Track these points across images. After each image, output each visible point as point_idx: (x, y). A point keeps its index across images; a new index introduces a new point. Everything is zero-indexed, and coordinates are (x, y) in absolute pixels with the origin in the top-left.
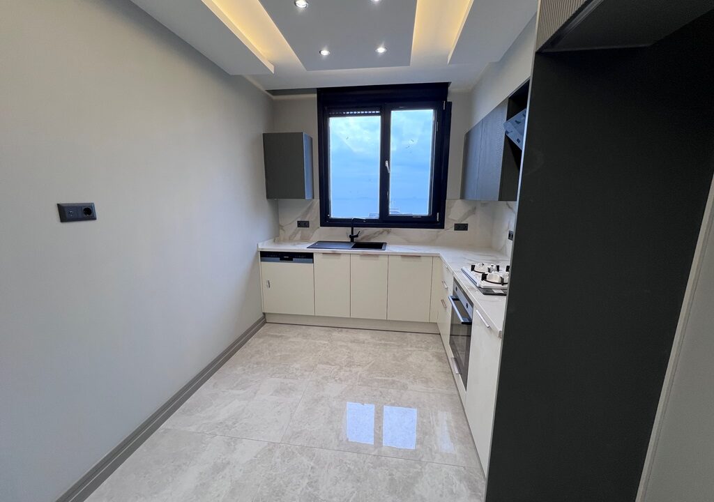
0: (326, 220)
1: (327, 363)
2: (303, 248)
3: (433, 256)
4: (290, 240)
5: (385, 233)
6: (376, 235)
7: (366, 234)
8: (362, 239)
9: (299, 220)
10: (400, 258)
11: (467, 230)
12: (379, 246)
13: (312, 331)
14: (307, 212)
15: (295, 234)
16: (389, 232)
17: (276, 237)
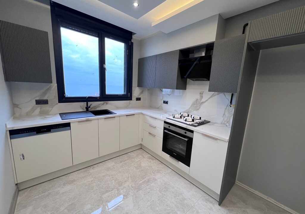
0: (62, 98)
2: (58, 120)
3: (139, 114)
4: (29, 115)
5: (105, 104)
6: (100, 106)
7: (94, 105)
9: (37, 99)
11: (140, 100)
14: (45, 93)
15: (33, 110)
16: (107, 104)
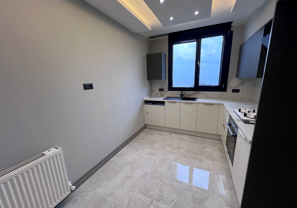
0: (171, 88)
1: (169, 146)
2: (161, 99)
3: (219, 104)
4: (156, 96)
5: (197, 93)
6: (193, 94)
7: (188, 94)
8: (186, 96)
9: (160, 88)
10: (203, 105)
11: (239, 92)
12: (194, 99)
13: (163, 133)
14: (163, 85)
15: (158, 94)
16: (198, 93)
17: (151, 95)
